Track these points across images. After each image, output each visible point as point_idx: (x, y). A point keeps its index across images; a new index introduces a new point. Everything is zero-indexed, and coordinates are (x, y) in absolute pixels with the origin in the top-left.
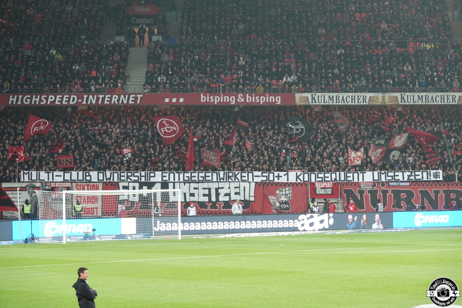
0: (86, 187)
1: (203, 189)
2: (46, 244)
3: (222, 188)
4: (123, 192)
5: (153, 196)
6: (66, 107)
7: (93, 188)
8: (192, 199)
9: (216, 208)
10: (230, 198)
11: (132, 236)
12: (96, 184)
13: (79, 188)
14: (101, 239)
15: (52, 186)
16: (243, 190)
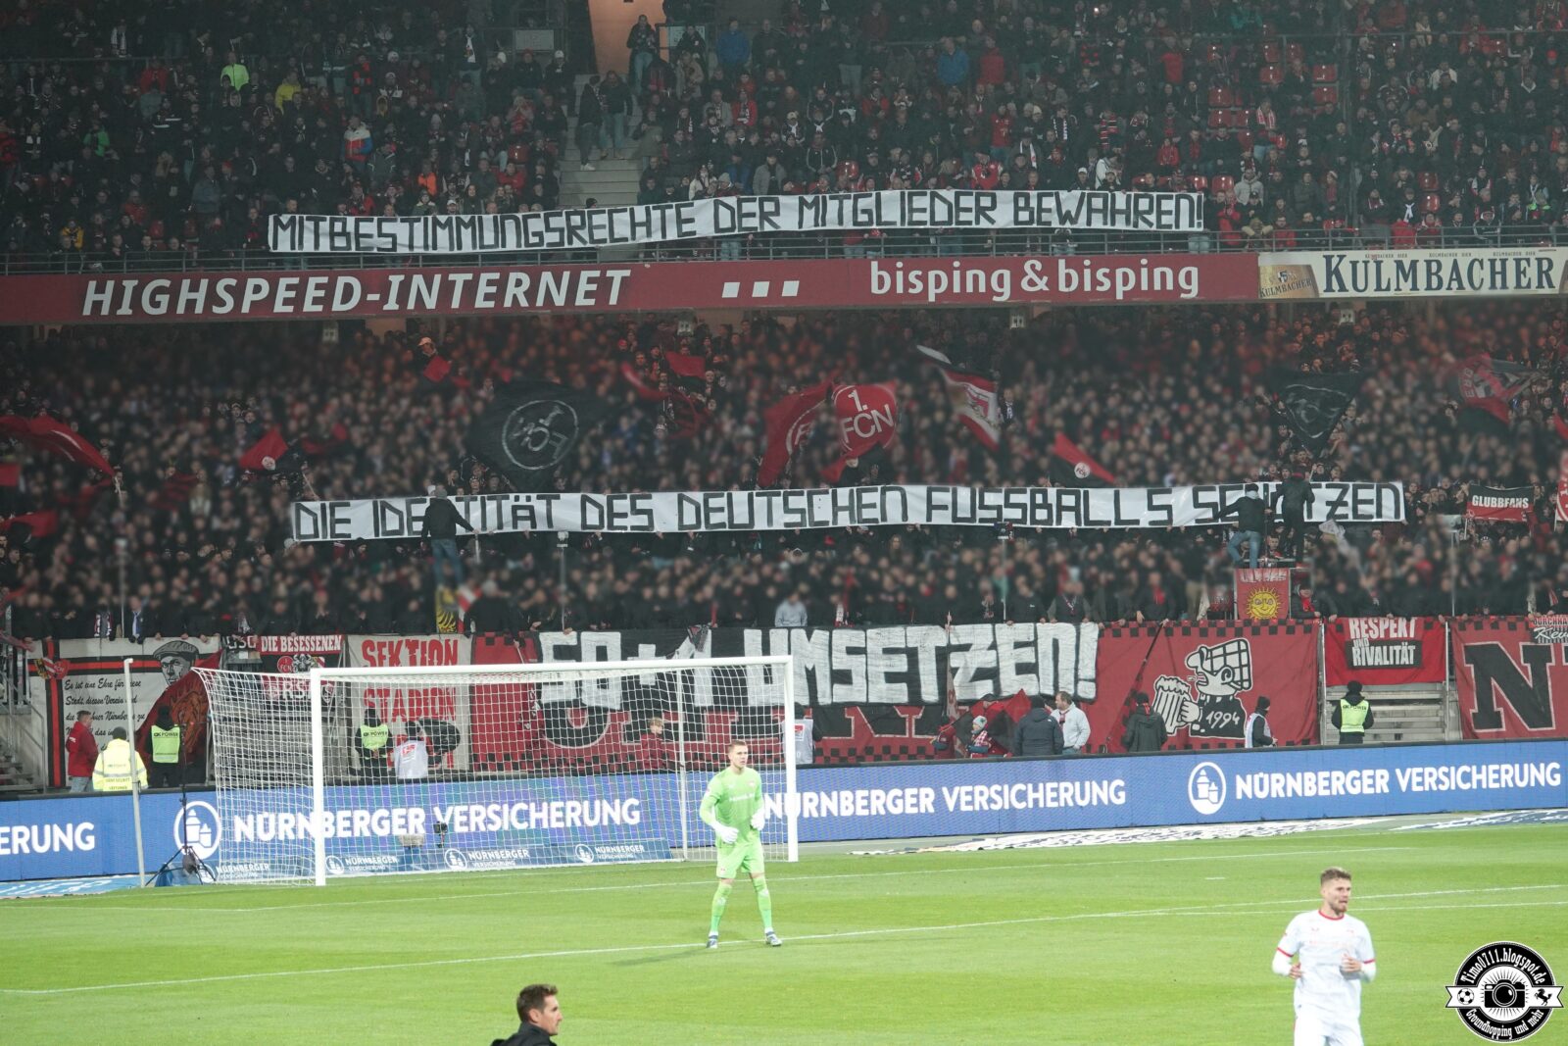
0: (404, 653)
1: (888, 651)
2: (245, 889)
3: (965, 648)
4: (558, 673)
5: (680, 684)
6: (317, 324)
7: (431, 657)
8: (842, 694)
11: (597, 850)
12: (447, 641)
13: (375, 654)
14: (470, 864)
15: (264, 649)
16: (1051, 655)
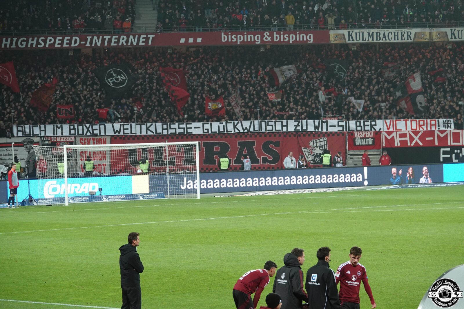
0: (91, 141)
6: (67, 50)
7: (99, 142)
11: (144, 196)
12: (103, 138)
13: (83, 142)
14: (109, 200)
15: (52, 140)
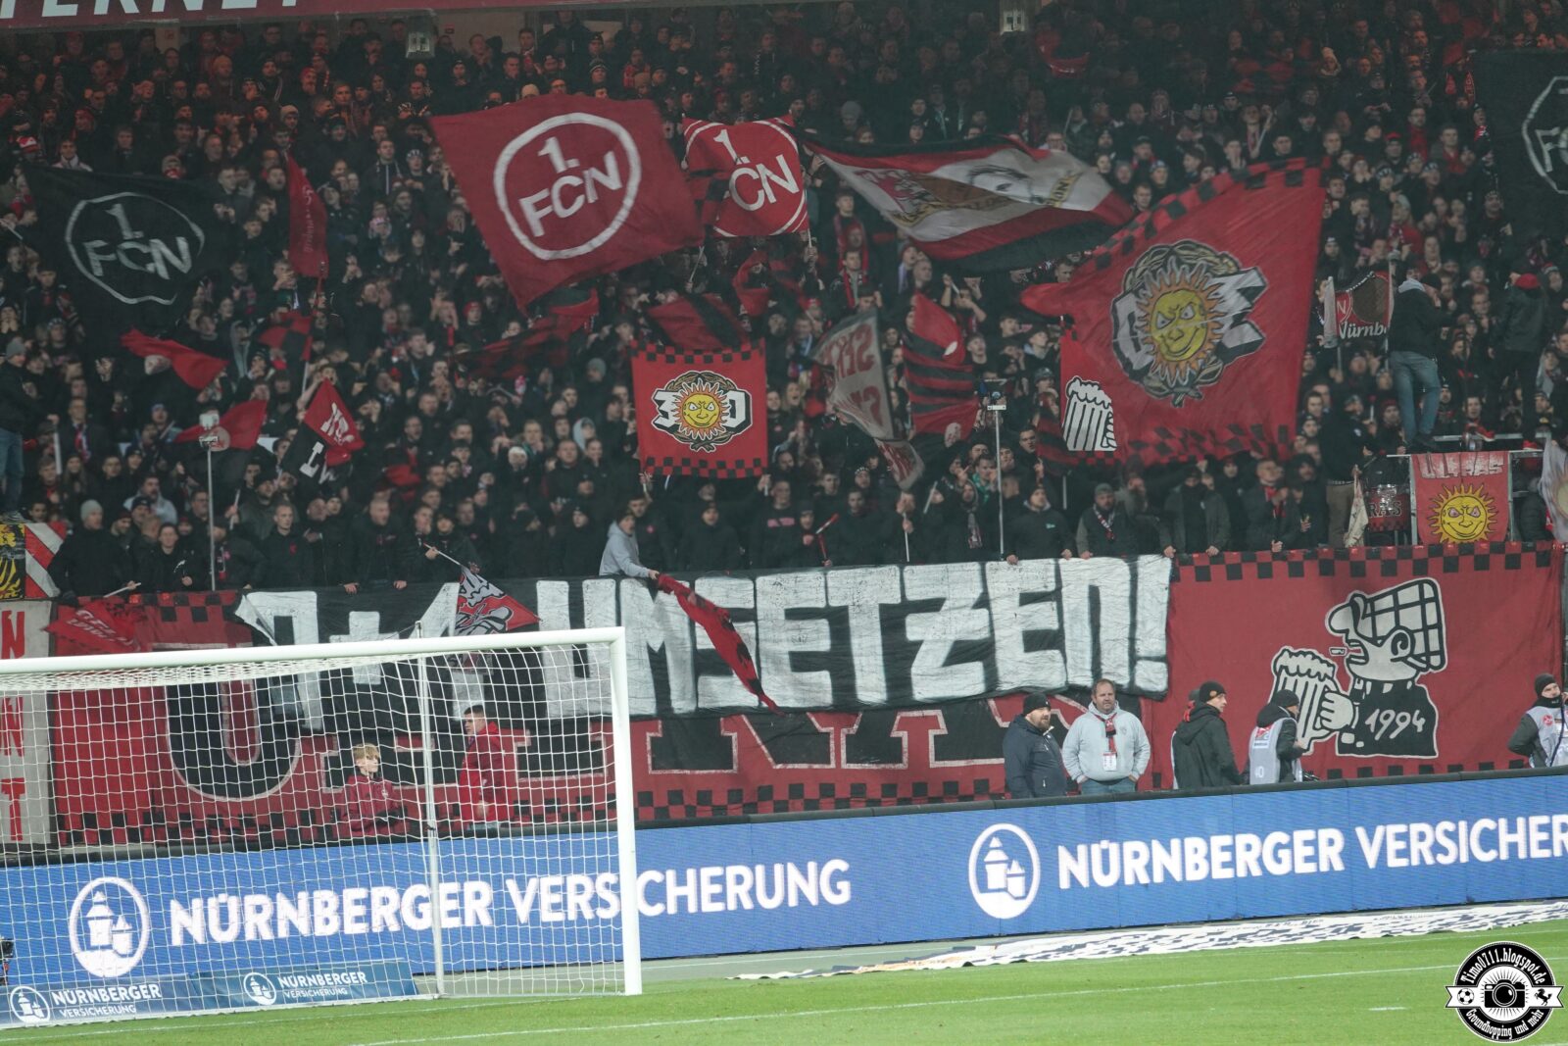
1: (793, 614)
3: (933, 605)
5: (424, 681)
8: (714, 693)
9: (892, 751)
10: (991, 676)
11: (282, 981)
12: (6, 615)
14: (56, 1012)
16: (1086, 617)
